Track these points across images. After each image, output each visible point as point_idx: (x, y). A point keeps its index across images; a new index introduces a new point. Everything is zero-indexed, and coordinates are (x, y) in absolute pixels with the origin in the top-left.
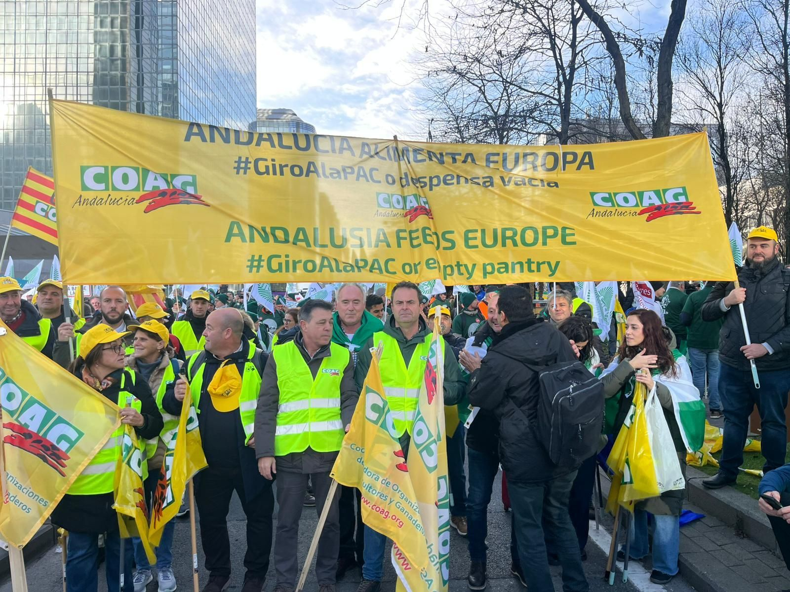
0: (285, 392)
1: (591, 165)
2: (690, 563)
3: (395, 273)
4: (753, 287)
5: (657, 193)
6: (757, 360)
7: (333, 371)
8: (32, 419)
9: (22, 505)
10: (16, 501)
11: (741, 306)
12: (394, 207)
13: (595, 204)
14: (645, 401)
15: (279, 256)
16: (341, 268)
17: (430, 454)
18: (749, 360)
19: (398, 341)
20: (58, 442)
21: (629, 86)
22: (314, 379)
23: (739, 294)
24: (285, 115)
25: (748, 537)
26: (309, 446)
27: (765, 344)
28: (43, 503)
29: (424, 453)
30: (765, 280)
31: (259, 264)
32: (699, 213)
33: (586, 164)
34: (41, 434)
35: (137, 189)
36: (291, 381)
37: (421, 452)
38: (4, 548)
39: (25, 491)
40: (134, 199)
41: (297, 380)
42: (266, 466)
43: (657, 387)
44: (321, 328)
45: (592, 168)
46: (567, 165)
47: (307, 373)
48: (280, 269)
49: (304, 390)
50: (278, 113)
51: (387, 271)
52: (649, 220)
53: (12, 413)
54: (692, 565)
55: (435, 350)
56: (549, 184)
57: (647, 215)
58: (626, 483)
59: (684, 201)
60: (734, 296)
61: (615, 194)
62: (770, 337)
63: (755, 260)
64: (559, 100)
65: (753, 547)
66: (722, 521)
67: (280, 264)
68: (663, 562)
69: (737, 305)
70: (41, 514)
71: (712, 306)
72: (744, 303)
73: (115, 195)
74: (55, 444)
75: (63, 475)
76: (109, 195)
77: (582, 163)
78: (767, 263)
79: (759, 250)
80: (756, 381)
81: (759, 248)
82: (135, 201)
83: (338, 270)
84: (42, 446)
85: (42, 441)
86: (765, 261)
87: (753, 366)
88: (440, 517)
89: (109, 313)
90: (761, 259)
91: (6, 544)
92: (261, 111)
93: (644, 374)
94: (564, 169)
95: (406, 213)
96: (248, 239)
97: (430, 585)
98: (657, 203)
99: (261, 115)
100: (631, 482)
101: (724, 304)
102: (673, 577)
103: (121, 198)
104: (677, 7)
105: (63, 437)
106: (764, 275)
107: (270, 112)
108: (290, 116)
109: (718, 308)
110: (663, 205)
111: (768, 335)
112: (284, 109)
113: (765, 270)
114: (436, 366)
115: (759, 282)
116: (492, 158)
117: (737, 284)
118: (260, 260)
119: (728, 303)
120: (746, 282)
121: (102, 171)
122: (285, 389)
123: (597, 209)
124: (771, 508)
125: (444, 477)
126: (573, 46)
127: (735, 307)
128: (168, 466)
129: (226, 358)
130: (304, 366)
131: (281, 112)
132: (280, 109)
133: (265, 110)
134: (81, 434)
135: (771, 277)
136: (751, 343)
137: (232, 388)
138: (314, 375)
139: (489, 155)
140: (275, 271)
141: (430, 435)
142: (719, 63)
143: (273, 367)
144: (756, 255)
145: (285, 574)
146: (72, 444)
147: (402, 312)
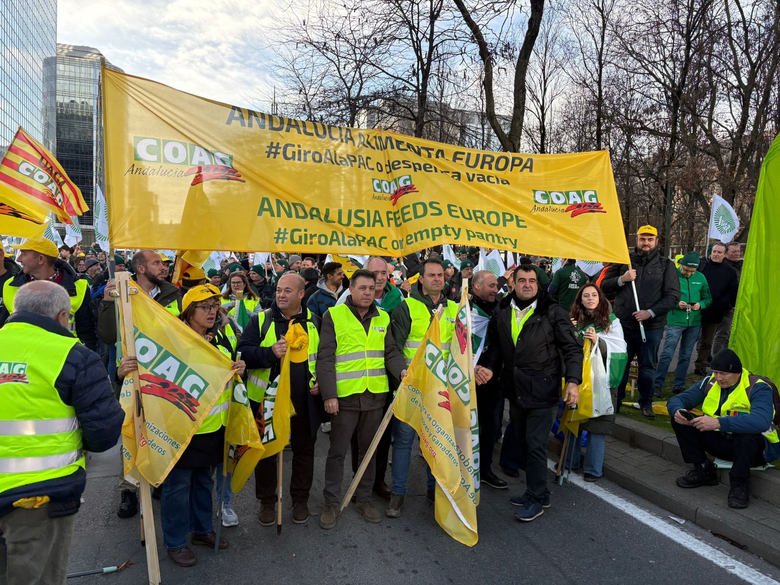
0: (344, 345)
1: (531, 168)
2: (610, 466)
3: (386, 249)
4: (641, 269)
5: (578, 193)
6: (644, 322)
7: (380, 329)
8: (168, 370)
9: (158, 448)
10: (152, 445)
11: (633, 283)
12: (384, 192)
13: (536, 202)
14: (591, 351)
15: (300, 230)
16: (346, 242)
17: (465, 391)
18: (639, 322)
19: (426, 305)
20: (191, 390)
21: (495, 87)
22: (367, 335)
23: (632, 273)
24: (89, 55)
25: (639, 447)
26: (367, 389)
27: (649, 311)
28: (175, 446)
29: (460, 391)
30: (650, 264)
31: (284, 236)
32: (605, 212)
33: (528, 167)
34: (177, 384)
35: (185, 163)
36: (349, 336)
37: (456, 391)
38: (135, 484)
39: (161, 435)
40: (183, 172)
41: (354, 336)
42: (332, 405)
43: (599, 341)
44: (362, 292)
45: (531, 171)
46: (514, 167)
47: (362, 330)
48: (300, 242)
49: (361, 343)
50: (80, 52)
51: (380, 246)
52: (573, 216)
53: (146, 365)
54: (611, 467)
55: (465, 312)
56: (502, 182)
57: (571, 212)
58: (573, 409)
59: (596, 202)
60: (629, 275)
61: (550, 192)
62: (653, 305)
63: (643, 249)
64: (417, 88)
65: (645, 453)
66: (615, 438)
67: (300, 237)
68: (592, 467)
69: (631, 282)
70: (174, 456)
71: (612, 282)
72: (635, 281)
73: (166, 167)
74: (188, 391)
75: (193, 419)
76: (161, 167)
77: (525, 167)
78: (652, 251)
79: (647, 242)
80: (644, 337)
81: (647, 241)
82: (183, 174)
83: (344, 244)
84: (177, 394)
85: (178, 390)
86: (650, 250)
87: (642, 326)
88: (473, 441)
89: (159, 274)
90: (648, 249)
91: (137, 481)
92: (60, 46)
93: (591, 332)
94: (511, 170)
95: (391, 196)
96: (276, 214)
97: (468, 489)
98: (579, 202)
99: (60, 51)
100: (577, 408)
101: (620, 281)
102: (598, 478)
103: (172, 171)
104: (533, 25)
105: (195, 387)
106: (648, 261)
107: (71, 48)
108: (95, 55)
109: (617, 283)
110: (582, 203)
111: (651, 304)
112: (88, 48)
113: (649, 258)
114: (466, 325)
115: (645, 265)
116: (459, 156)
117: (630, 266)
118: (285, 233)
119: (624, 280)
120: (636, 265)
121: (154, 143)
122: (343, 343)
123: (538, 205)
124: (686, 419)
125: (474, 410)
126: (431, 40)
127: (628, 284)
128: (266, 409)
129: (292, 318)
130: (358, 325)
131: (85, 50)
132: (83, 47)
133: (64, 45)
134: (207, 384)
135: (653, 262)
136: (640, 309)
137: (304, 343)
138: (367, 331)
139: (456, 153)
140: (296, 243)
141: (464, 377)
142: (543, 70)
143: (332, 325)
144: (645, 246)
145: (335, 495)
146: (201, 392)
147: (435, 283)
